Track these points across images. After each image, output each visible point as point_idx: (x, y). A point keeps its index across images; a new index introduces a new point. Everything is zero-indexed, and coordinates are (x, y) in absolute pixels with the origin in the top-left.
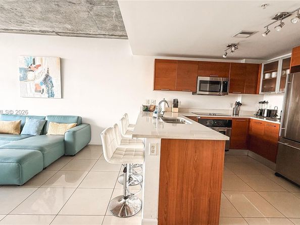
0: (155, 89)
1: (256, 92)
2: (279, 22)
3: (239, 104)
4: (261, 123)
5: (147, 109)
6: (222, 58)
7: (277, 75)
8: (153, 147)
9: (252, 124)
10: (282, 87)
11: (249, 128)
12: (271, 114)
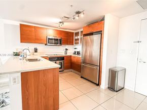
0: (21, 42)
1: (73, 44)
2: (77, 15)
3: (67, 49)
4: (75, 57)
5: (17, 54)
6: (57, 28)
7: (79, 37)
8: (15, 79)
9: (72, 58)
10: (81, 42)
11: (71, 60)
12: (78, 53)
